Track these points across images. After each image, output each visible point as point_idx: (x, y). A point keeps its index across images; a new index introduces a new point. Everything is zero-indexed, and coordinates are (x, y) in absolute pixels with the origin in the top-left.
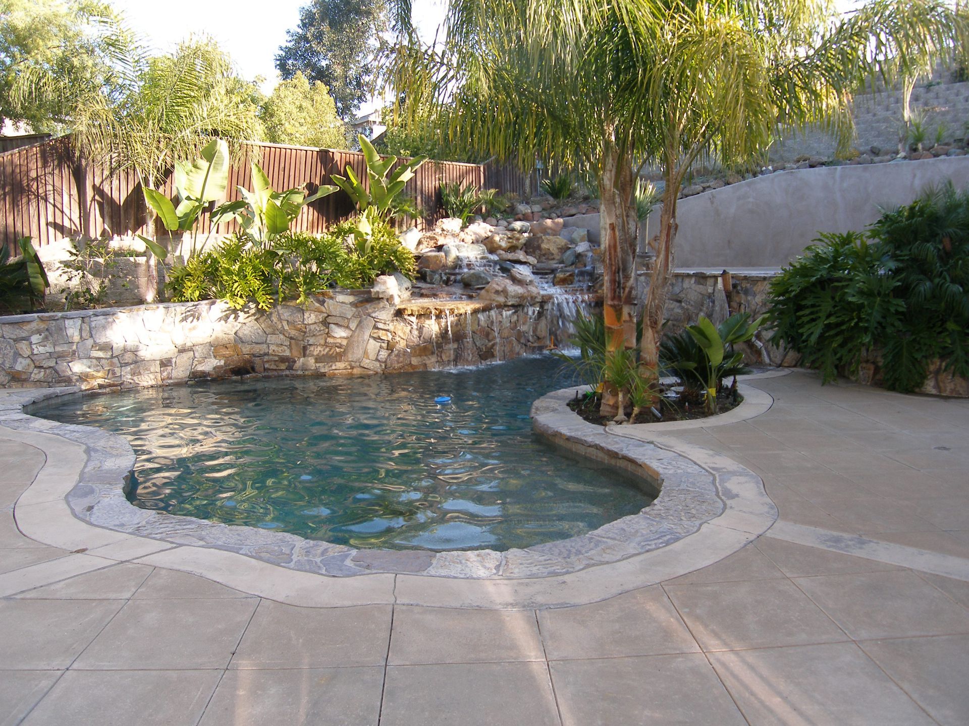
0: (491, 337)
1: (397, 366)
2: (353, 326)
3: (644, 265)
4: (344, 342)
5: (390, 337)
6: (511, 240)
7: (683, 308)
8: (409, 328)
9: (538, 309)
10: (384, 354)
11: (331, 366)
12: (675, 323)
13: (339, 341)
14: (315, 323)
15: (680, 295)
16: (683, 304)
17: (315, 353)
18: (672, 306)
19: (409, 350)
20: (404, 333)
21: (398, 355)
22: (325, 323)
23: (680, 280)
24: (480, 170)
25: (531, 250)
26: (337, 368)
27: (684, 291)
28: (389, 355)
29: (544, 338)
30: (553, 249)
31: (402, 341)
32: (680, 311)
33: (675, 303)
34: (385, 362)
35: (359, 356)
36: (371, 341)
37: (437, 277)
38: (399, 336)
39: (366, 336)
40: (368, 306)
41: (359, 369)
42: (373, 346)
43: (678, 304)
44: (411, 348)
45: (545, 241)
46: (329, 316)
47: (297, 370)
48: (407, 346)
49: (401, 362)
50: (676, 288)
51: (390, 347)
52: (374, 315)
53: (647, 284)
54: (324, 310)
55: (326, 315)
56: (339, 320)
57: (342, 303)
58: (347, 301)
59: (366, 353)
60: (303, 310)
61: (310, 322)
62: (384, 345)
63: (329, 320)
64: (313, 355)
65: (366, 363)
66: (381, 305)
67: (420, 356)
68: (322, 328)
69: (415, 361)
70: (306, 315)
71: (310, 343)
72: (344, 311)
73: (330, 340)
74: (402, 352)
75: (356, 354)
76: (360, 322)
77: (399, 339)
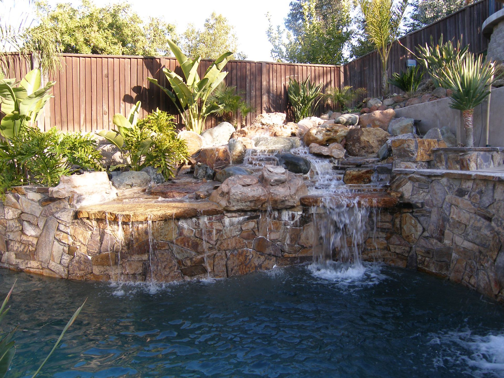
0: (199, 249)
1: (79, 273)
2: (41, 225)
3: (457, 162)
4: (35, 242)
5: (70, 241)
6: (329, 133)
7: (492, 229)
8: (90, 232)
9: (300, 213)
10: (66, 259)
11: (27, 264)
12: (482, 249)
13: (30, 239)
14: (13, 219)
15: (489, 210)
16: (493, 224)
17: (15, 249)
18: (479, 225)
19: (90, 258)
20: (84, 238)
21: (79, 262)
22: (20, 219)
23: (490, 187)
24: (340, 71)
25: (351, 143)
26: (32, 266)
27: (495, 204)
28: (71, 260)
29: (311, 247)
30: (373, 141)
31: (83, 246)
32: (488, 233)
33: (483, 220)
34: (68, 267)
35: (47, 257)
36: (56, 242)
37: (201, 171)
38: (80, 241)
39: (51, 238)
40: (52, 205)
41: (47, 271)
42: (57, 248)
43: (487, 223)
44: (92, 254)
45: (365, 133)
46: (22, 213)
47: (4, 263)
48: (88, 252)
49: (83, 270)
50: (484, 198)
51: (71, 251)
52: (57, 215)
53: (450, 188)
54: (19, 207)
55: (20, 212)
56: (31, 218)
57: (32, 200)
58: (35, 199)
59: (51, 255)
60: (4, 205)
61: (9, 218)
62: (66, 249)
63: (24, 217)
64: (14, 251)
65: (53, 265)
66: (62, 205)
67: (103, 265)
68: (18, 225)
69: (96, 270)
70: (6, 210)
71: (11, 238)
72: (34, 209)
73: (24, 238)
74: (82, 259)
75: (44, 254)
76: (46, 221)
77: (79, 244)
